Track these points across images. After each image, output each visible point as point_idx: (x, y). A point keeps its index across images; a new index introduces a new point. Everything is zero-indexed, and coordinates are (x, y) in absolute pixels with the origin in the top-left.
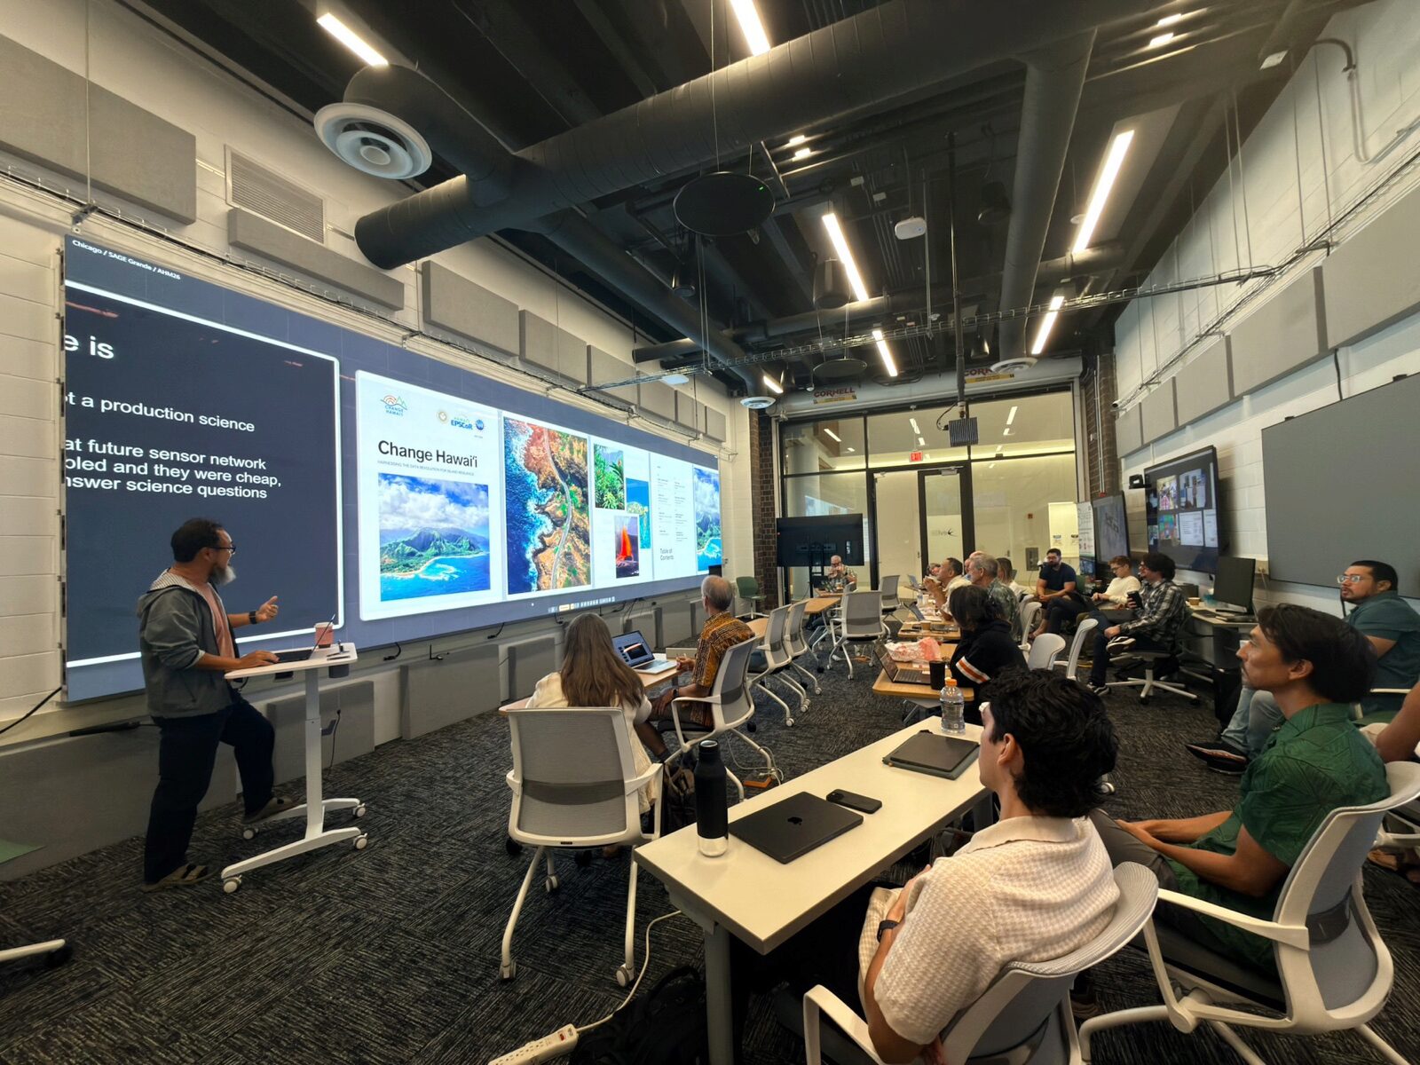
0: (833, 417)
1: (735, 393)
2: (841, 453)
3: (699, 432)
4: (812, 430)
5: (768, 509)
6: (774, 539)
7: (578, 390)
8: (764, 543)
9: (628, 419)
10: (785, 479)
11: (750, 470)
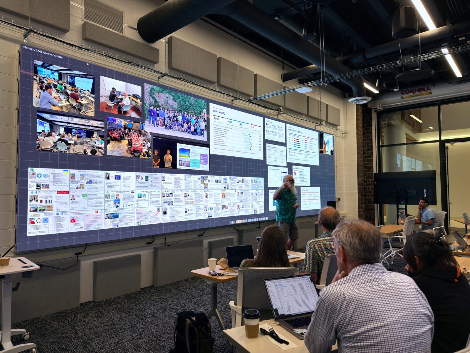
0: (416, 107)
1: (347, 95)
2: (423, 130)
3: (322, 121)
4: (400, 116)
5: (369, 167)
6: (372, 186)
7: (249, 100)
8: (365, 188)
9: (278, 115)
10: (381, 148)
11: (356, 143)
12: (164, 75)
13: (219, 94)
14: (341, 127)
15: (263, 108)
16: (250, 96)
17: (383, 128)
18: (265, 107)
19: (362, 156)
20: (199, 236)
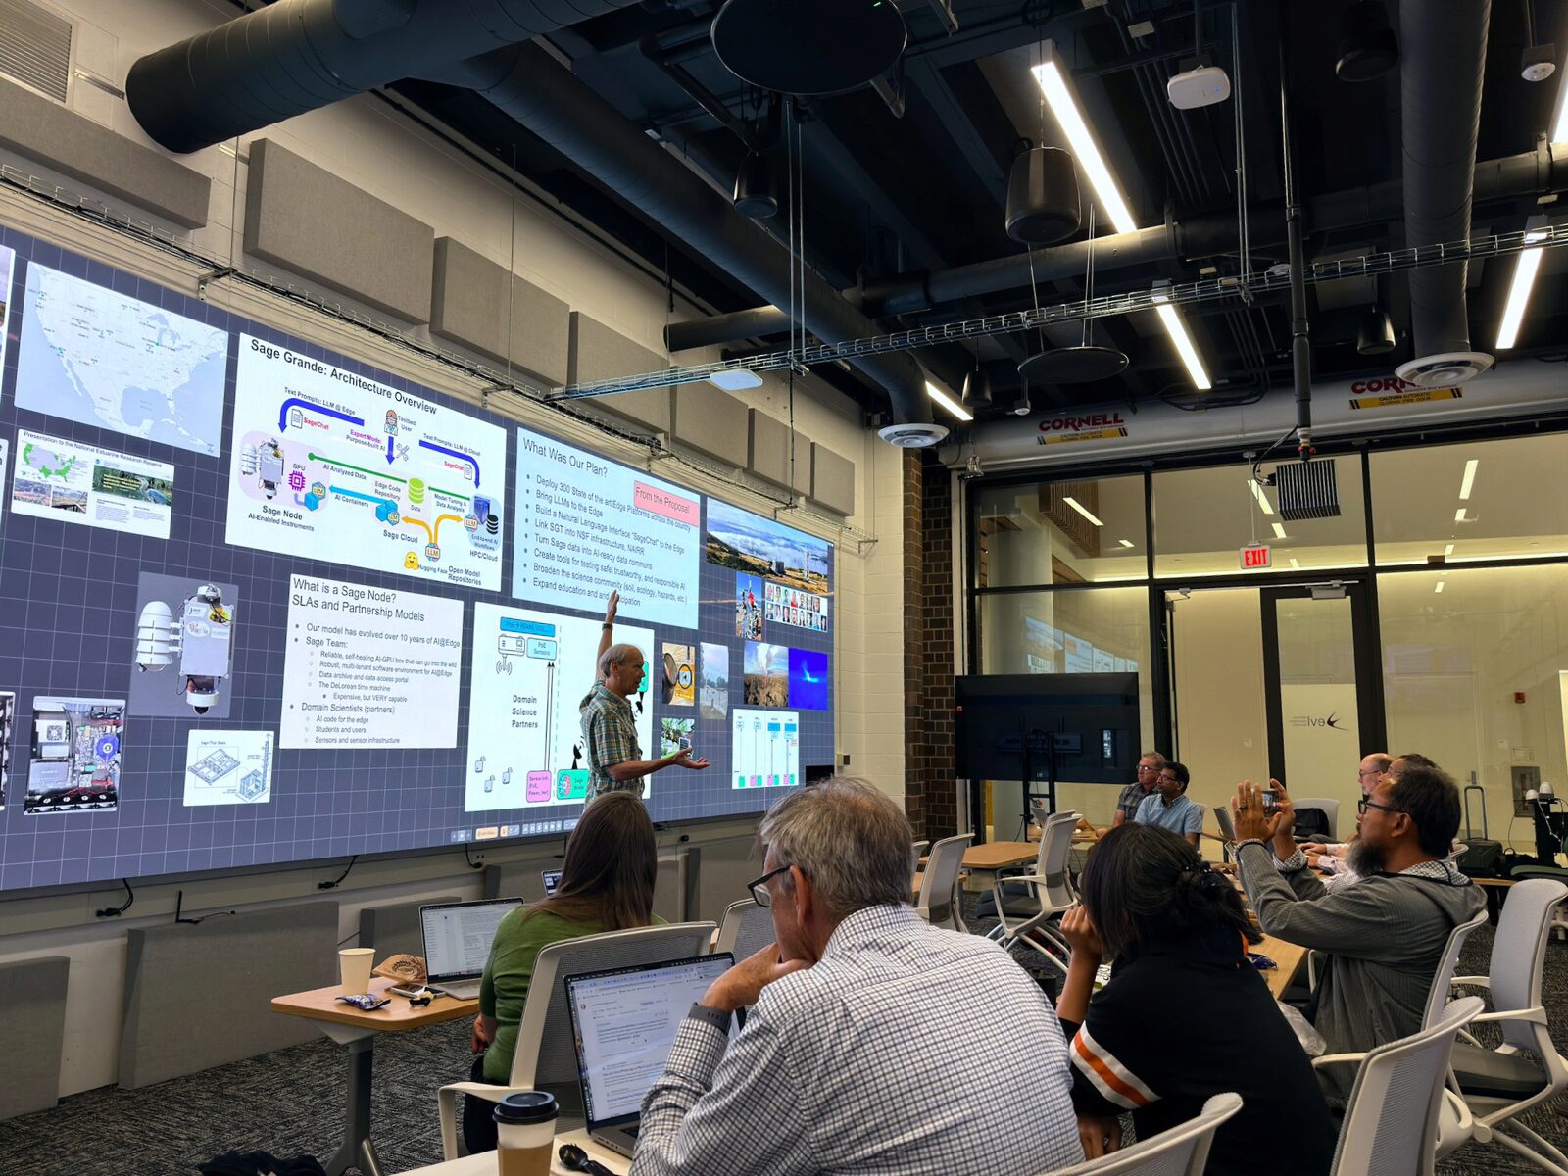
0: (1079, 473)
1: (877, 418)
2: (1102, 549)
3: (798, 494)
5: (939, 656)
6: (950, 721)
7: (548, 396)
8: (928, 726)
9: (649, 459)
10: (977, 597)
11: (902, 575)
12: (221, 272)
13: (435, 363)
14: (857, 521)
15: (597, 431)
16: (551, 384)
17: (985, 535)
18: (606, 428)
19: (919, 618)
20: (321, 886)
